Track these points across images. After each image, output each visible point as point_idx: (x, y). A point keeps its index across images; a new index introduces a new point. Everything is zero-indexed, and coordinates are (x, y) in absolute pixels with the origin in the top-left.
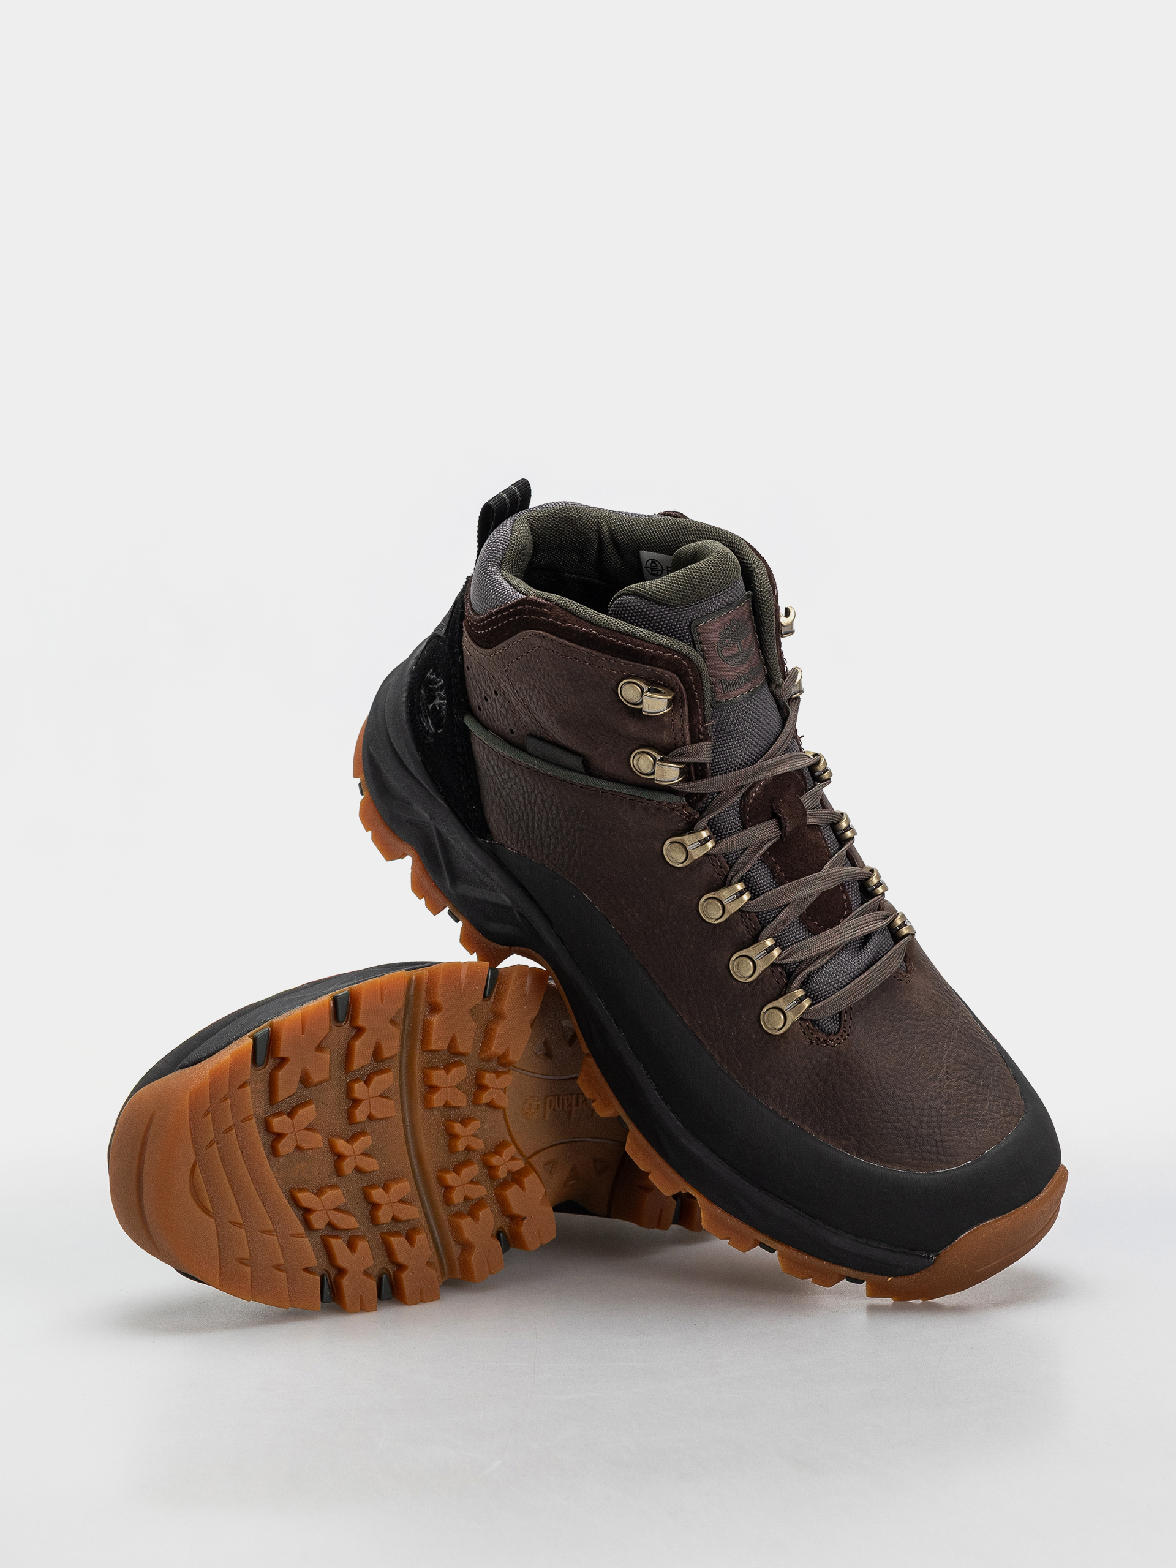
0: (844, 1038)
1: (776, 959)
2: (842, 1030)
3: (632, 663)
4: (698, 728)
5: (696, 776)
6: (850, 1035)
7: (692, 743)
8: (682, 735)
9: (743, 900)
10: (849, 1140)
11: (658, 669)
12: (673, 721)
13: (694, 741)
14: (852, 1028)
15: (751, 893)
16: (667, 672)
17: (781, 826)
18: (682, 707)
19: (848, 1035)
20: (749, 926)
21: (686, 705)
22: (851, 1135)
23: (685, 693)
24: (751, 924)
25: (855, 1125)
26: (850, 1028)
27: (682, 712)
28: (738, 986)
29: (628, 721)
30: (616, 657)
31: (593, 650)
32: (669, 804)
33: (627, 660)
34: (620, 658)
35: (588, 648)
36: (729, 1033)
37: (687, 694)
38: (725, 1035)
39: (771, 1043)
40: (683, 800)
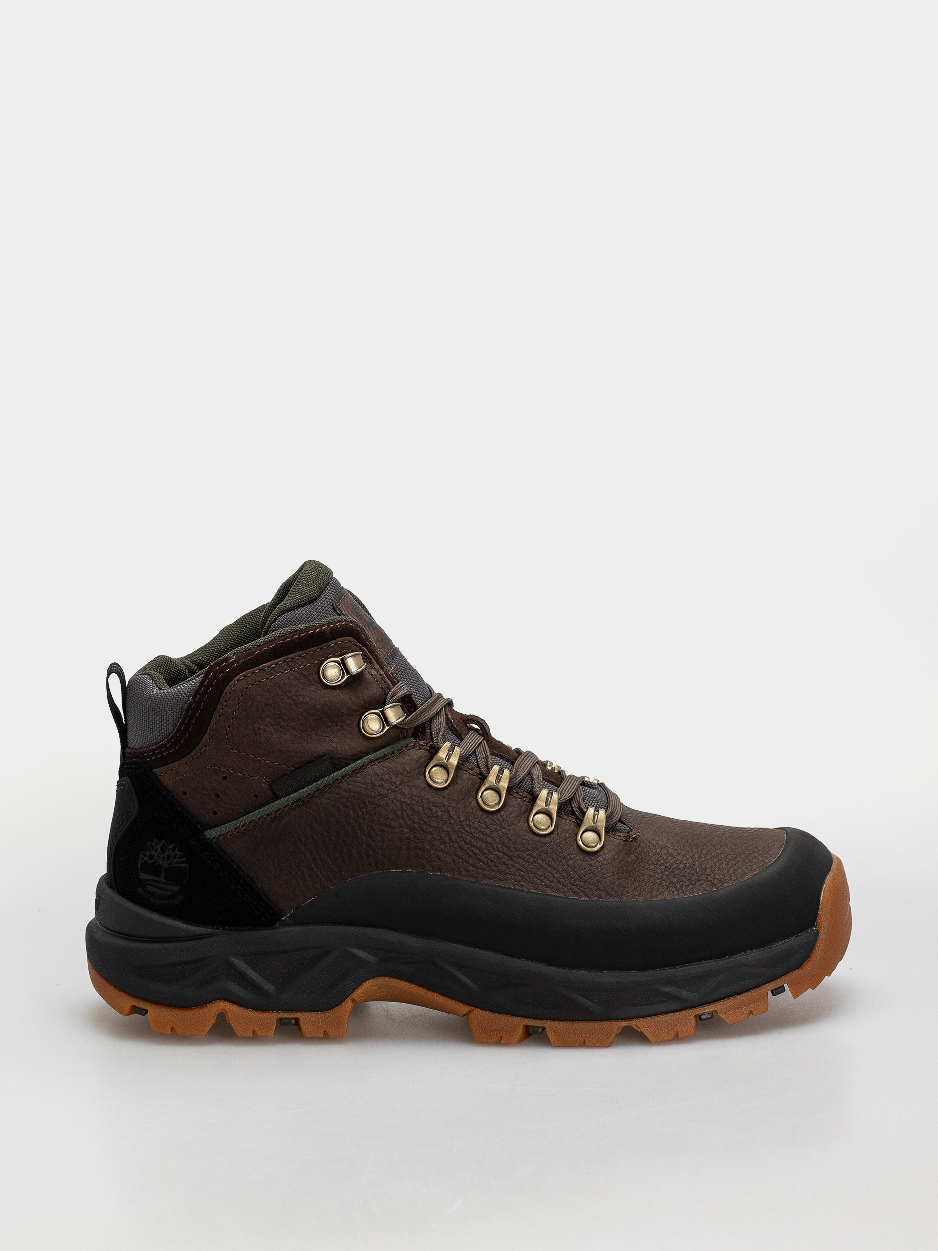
2: (632, 828)
3: (319, 647)
4: (389, 675)
7: (393, 685)
8: (385, 683)
9: (506, 774)
11: (338, 639)
12: (372, 675)
16: (345, 638)
18: (371, 662)
19: (638, 829)
21: (372, 658)
23: (364, 649)
24: (520, 795)
26: (634, 825)
27: (374, 665)
28: (548, 839)
29: (343, 697)
30: (306, 650)
31: (288, 655)
32: (407, 745)
33: (314, 647)
34: (310, 648)
35: (283, 657)
36: (569, 874)
37: (368, 650)
38: (567, 878)
39: (600, 859)
40: (413, 739)
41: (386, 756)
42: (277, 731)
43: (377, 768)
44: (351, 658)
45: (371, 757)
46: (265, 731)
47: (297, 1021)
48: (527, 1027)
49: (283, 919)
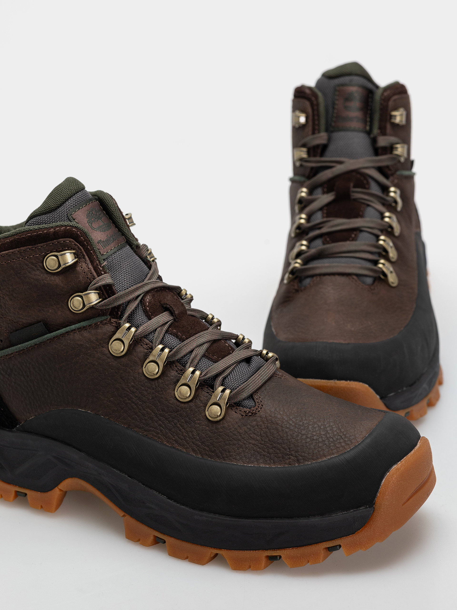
0: (260, 407)
1: (199, 377)
2: (257, 404)
3: (45, 243)
4: (99, 268)
5: (108, 295)
6: (263, 405)
7: (98, 276)
8: (91, 274)
9: (166, 352)
10: (290, 458)
11: (61, 240)
12: (82, 268)
13: (99, 275)
14: (262, 401)
15: (169, 348)
16: (67, 239)
17: (172, 313)
18: (84, 258)
19: (262, 406)
20: (177, 370)
21: (86, 255)
22: (290, 455)
23: (82, 248)
24: (178, 368)
25: (289, 449)
26: (261, 402)
27: (86, 260)
28: (186, 405)
29: (57, 280)
30: (34, 245)
31: (20, 247)
32: (101, 322)
33: (41, 243)
34: (37, 244)
35: (17, 248)
36: (193, 435)
37: (83, 248)
38: (191, 438)
39: (219, 427)
40: (109, 317)
41: (84, 327)
42: (11, 300)
43: (77, 336)
44: (69, 253)
45: (73, 327)
46: (4, 298)
47: (26, 494)
48: (155, 537)
49: (18, 426)
